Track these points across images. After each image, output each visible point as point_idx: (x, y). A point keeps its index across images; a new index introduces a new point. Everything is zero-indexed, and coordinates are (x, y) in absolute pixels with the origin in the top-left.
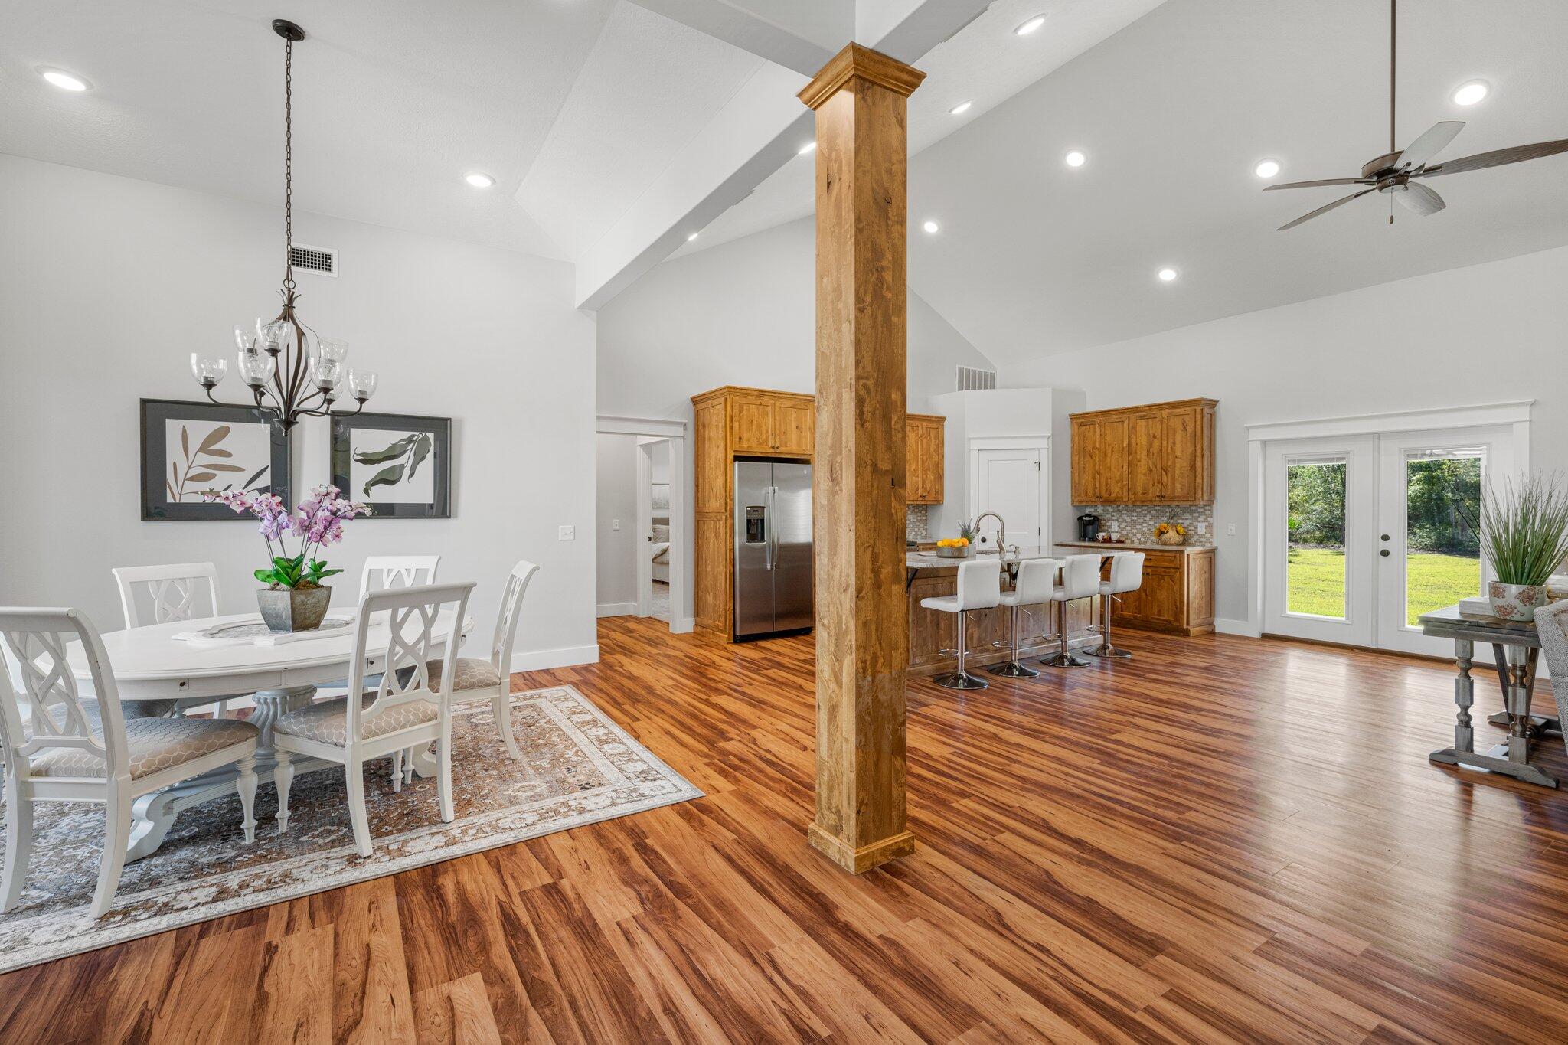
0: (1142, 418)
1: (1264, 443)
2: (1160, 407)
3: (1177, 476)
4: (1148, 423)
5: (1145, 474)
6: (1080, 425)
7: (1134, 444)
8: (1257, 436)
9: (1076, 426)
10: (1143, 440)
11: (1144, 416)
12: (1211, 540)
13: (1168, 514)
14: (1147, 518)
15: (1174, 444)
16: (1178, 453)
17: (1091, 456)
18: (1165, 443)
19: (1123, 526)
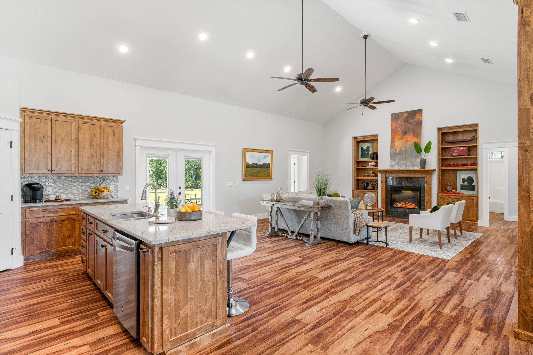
0: (86, 123)
1: (141, 147)
2: (99, 119)
3: (110, 160)
4: (90, 127)
5: (88, 157)
6: (32, 117)
7: (80, 138)
8: (138, 143)
9: (27, 118)
10: (87, 137)
11: (88, 122)
12: (117, 194)
13: (90, 181)
14: (76, 184)
15: (108, 142)
16: (110, 147)
17: (42, 142)
18: (102, 140)
19: (56, 190)
